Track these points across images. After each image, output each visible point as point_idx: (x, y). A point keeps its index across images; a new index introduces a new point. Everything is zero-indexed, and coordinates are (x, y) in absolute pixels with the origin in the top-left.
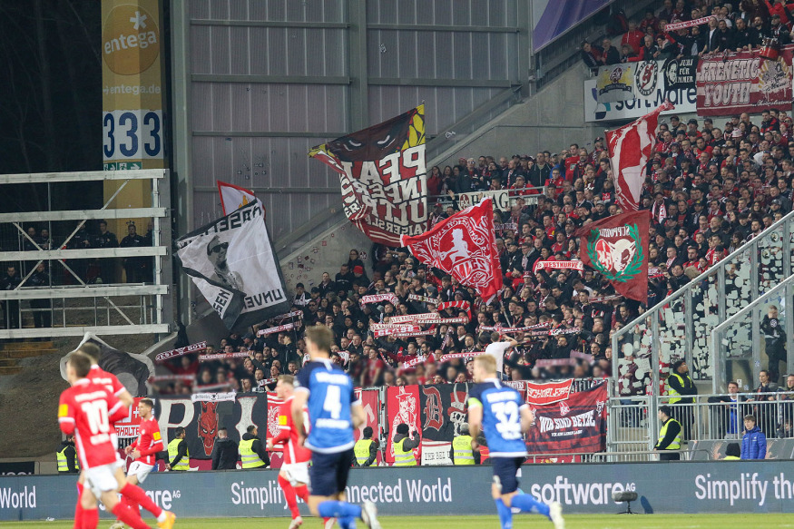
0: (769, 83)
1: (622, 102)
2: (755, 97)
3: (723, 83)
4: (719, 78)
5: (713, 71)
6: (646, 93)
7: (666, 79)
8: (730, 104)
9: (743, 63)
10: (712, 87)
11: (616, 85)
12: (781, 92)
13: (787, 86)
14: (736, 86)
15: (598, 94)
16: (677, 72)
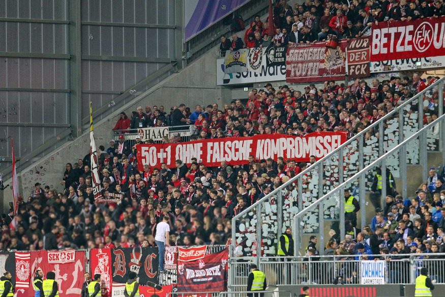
0: (331, 63)
1: (240, 73)
2: (322, 71)
3: (302, 62)
4: (300, 59)
5: (296, 55)
6: (255, 68)
7: (267, 59)
8: (306, 75)
9: (315, 50)
10: (295, 65)
11: (237, 62)
12: (338, 69)
13: (342, 65)
14: (311, 64)
15: (225, 67)
16: (274, 55)
